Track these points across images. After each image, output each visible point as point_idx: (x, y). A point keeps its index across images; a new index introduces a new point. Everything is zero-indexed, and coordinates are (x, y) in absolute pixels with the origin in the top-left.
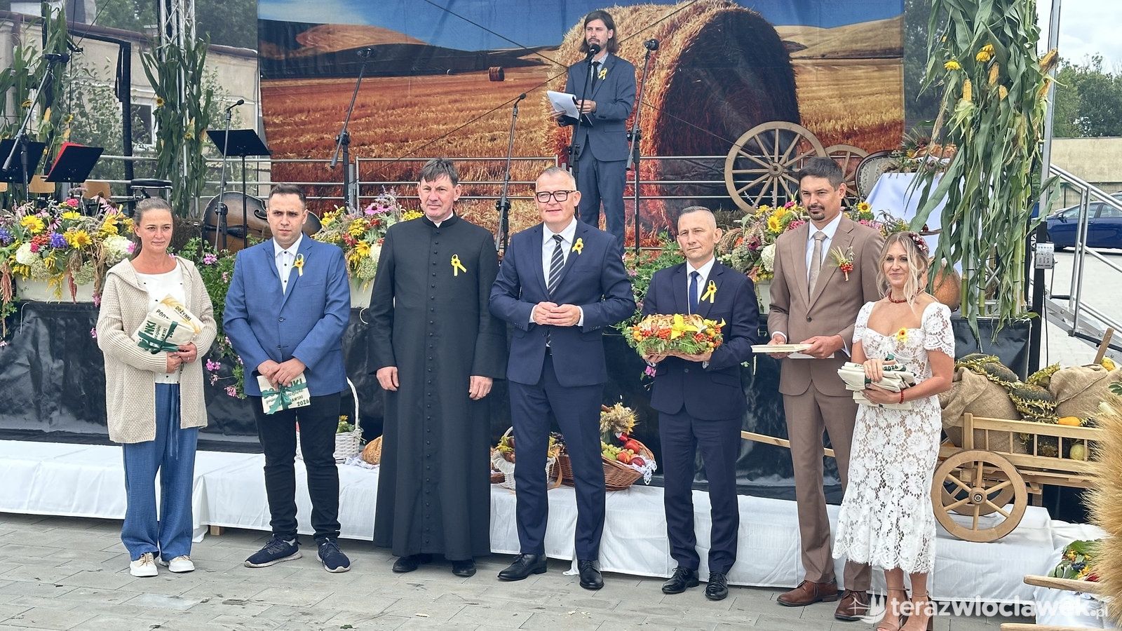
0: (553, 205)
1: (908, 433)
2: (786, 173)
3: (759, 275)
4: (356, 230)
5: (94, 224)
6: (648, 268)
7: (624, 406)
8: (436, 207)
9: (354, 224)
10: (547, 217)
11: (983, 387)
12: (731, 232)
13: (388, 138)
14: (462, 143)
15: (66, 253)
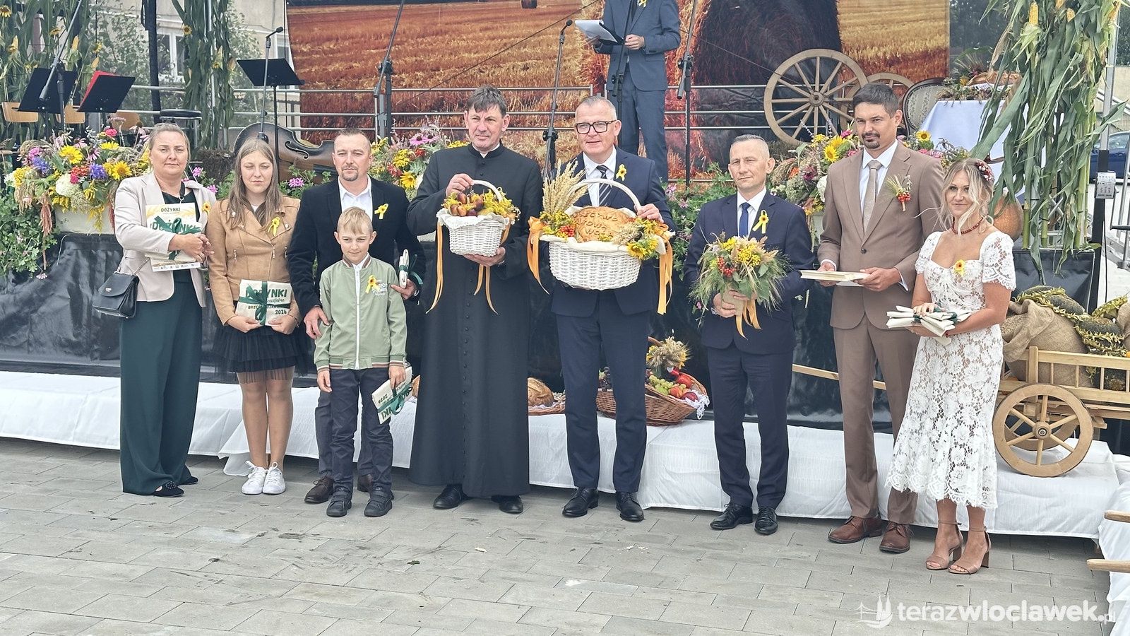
0: (592, 137)
1: (966, 363)
2: (827, 102)
3: (814, 206)
4: (402, 161)
5: (133, 155)
6: (700, 199)
7: (676, 340)
8: (484, 138)
9: (399, 155)
10: (587, 147)
11: (1049, 320)
12: (785, 163)
13: (419, 67)
14: (494, 72)
15: (106, 184)
